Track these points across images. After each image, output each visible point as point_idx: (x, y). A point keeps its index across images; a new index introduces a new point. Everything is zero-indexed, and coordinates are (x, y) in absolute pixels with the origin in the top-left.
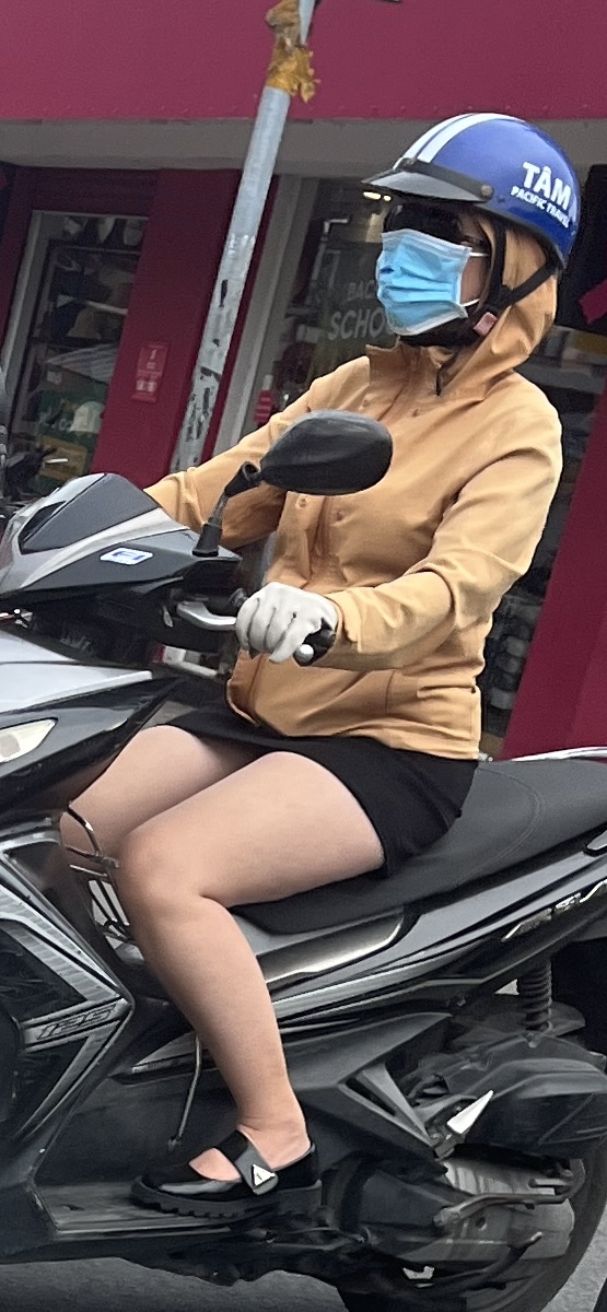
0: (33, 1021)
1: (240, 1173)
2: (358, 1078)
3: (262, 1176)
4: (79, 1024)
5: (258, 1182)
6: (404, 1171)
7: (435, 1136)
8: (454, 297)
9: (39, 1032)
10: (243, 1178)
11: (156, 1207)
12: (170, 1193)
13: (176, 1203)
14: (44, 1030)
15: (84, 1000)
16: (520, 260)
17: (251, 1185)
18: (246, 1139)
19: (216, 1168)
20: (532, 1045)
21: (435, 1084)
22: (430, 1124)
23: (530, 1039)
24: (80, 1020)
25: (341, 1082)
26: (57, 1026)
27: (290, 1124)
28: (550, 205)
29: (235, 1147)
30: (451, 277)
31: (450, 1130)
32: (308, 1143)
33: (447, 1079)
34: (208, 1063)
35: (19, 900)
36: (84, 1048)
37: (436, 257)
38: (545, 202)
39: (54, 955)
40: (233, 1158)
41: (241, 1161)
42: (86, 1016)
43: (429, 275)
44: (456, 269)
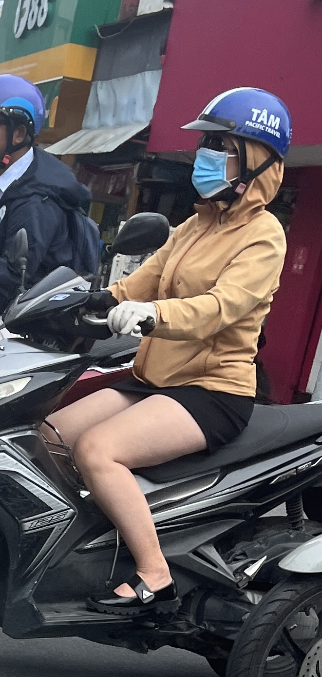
0: (26, 519)
1: (137, 594)
2: (199, 550)
3: (146, 594)
4: (50, 521)
5: (145, 597)
6: (225, 595)
7: (238, 577)
8: (223, 178)
9: (29, 525)
10: (138, 596)
11: (96, 611)
12: (103, 604)
13: (106, 608)
14: (32, 524)
15: (52, 509)
16: (255, 156)
17: (142, 599)
18: (140, 578)
19: (126, 592)
20: (292, 536)
21: (240, 555)
22: (236, 572)
23: (290, 534)
24: (50, 519)
25: (189, 552)
26: (38, 522)
27: (162, 571)
28: (267, 128)
29: (135, 582)
30: (221, 167)
31: (245, 574)
32: (172, 579)
33: (247, 552)
34: (123, 543)
35: (16, 462)
36: (53, 532)
37: (213, 159)
38: (264, 126)
39: (34, 487)
40: (133, 587)
41: (137, 588)
42: (53, 517)
43: (211, 168)
44: (223, 164)
